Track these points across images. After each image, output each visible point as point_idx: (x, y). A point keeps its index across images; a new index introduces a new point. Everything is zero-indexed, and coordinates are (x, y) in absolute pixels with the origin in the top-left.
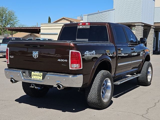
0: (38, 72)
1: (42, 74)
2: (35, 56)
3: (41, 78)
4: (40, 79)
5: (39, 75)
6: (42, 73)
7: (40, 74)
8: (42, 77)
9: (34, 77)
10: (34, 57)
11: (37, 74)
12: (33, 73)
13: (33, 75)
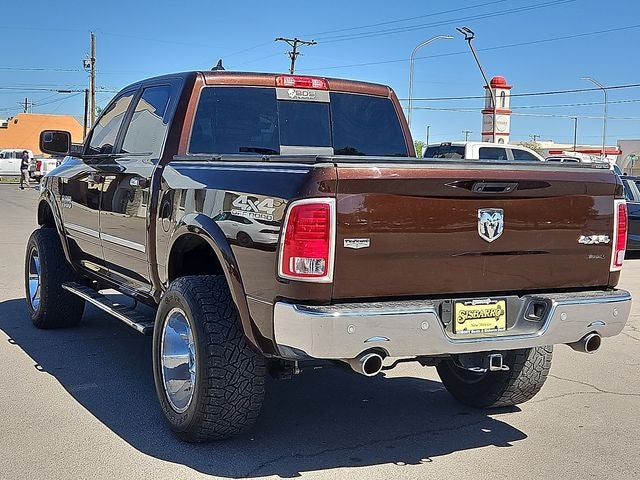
0: (488, 300)
1: (504, 308)
2: (491, 232)
3: (502, 322)
4: (496, 327)
5: (489, 311)
6: (502, 304)
7: (494, 307)
8: (503, 318)
9: (468, 324)
10: (487, 234)
11: (479, 308)
12: (459, 307)
13: (464, 317)
